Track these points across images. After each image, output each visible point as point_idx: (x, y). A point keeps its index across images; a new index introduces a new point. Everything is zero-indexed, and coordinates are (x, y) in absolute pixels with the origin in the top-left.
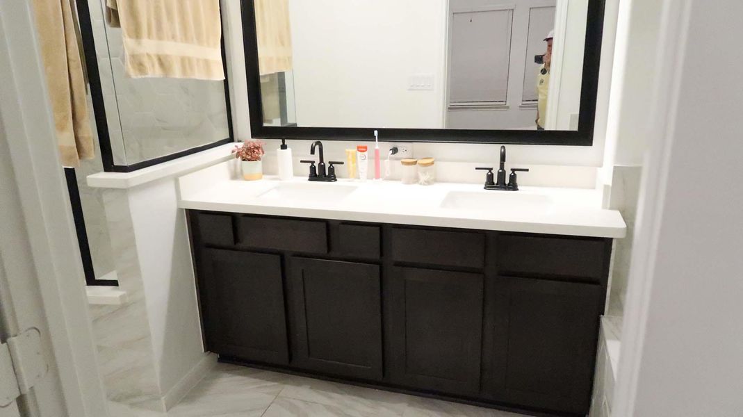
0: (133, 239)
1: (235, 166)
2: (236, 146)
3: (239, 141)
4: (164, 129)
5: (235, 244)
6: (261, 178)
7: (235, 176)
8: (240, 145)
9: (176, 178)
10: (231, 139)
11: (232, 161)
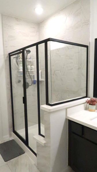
0: (50, 127)
1: (87, 106)
2: (88, 100)
3: (89, 97)
4: (68, 91)
5: (82, 135)
6: (94, 111)
7: (86, 109)
8: (89, 99)
9: (66, 109)
10: (86, 97)
11: (86, 104)
